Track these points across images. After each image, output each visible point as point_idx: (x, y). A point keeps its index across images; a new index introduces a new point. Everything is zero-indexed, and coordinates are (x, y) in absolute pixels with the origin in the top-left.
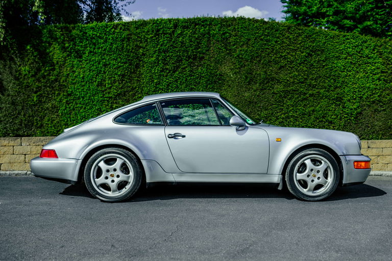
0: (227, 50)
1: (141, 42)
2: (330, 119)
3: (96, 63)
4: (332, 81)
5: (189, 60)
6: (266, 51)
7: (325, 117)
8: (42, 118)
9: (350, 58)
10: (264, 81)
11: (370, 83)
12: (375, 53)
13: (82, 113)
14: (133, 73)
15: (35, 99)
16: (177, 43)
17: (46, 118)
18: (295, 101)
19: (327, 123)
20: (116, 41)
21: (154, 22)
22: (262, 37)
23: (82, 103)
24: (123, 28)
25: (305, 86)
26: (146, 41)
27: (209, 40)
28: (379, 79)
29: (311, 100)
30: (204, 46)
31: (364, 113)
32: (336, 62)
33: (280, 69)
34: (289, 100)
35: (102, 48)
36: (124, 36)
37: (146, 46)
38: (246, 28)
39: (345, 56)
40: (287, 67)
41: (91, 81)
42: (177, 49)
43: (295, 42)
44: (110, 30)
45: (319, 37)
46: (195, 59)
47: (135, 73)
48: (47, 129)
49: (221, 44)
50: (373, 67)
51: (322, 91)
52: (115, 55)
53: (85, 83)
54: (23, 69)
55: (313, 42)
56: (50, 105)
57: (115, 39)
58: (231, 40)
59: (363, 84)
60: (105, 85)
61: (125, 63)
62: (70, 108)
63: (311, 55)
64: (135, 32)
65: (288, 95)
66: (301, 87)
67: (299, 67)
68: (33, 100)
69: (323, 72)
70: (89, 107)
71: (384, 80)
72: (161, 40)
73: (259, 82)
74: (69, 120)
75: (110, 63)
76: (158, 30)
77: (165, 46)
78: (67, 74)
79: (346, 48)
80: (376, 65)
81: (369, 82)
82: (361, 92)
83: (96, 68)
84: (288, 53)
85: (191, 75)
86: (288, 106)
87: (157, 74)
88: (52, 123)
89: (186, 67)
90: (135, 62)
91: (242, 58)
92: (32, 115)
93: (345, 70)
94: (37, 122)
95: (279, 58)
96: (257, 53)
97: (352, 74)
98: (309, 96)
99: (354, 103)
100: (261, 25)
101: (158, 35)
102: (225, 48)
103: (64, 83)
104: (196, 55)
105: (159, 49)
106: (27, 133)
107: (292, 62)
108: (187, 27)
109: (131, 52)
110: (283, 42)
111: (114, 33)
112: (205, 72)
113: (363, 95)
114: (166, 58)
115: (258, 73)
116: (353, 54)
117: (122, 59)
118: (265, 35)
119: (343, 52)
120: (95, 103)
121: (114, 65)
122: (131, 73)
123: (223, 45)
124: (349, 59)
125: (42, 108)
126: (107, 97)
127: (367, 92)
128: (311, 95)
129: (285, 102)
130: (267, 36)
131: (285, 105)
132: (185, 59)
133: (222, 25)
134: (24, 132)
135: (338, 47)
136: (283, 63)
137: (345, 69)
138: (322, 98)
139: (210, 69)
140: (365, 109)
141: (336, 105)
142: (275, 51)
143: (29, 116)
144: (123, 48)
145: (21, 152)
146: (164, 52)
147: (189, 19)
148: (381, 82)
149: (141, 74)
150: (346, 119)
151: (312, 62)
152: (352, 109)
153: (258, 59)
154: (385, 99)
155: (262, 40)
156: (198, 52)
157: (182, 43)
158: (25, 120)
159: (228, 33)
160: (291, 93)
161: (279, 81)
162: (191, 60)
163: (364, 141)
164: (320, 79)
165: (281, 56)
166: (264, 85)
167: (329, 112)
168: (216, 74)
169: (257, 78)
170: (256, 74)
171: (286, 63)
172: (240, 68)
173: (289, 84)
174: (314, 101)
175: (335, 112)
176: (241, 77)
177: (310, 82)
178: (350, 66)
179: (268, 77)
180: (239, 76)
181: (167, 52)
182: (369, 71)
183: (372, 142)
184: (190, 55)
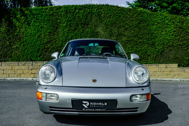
0: (100, 20)
1: (59, 17)
2: (149, 54)
3: (37, 26)
4: (150, 36)
5: (82, 25)
6: (119, 21)
7: (146, 53)
8: (11, 53)
10: (117, 36)
12: (170, 23)
13: (31, 50)
14: (55, 31)
15: (8, 44)
16: (76, 17)
17: (13, 53)
18: (132, 45)
19: (147, 56)
20: (47, 16)
21: (65, 7)
22: (117, 14)
23: (30, 45)
24: (50, 9)
25: (137, 38)
26: (61, 16)
27: (92, 16)
28: (172, 35)
29: (139, 45)
30: (89, 18)
31: (165, 51)
32: (152, 26)
33: (125, 29)
34: (129, 44)
35: (40, 19)
36: (51, 14)
37: (61, 18)
38: (109, 10)
39: (156, 24)
40: (129, 29)
41: (35, 35)
42: (76, 20)
43: (133, 17)
44: (44, 11)
45: (144, 14)
46: (85, 24)
47: (56, 31)
48: (14, 58)
49: (97, 18)
50: (170, 29)
51: (145, 40)
52: (46, 23)
53: (32, 36)
54: (2, 29)
55: (141, 17)
56: (15, 46)
57: (46, 15)
58: (102, 15)
59: (165, 37)
60: (42, 37)
61: (51, 26)
62: (25, 48)
63: (140, 23)
64: (56, 12)
65: (129, 42)
66: (135, 38)
67: (134, 29)
68: (7, 44)
69: (145, 31)
70: (34, 48)
71: (175, 35)
72: (68, 15)
73: (115, 36)
74: (24, 54)
75: (44, 27)
76: (67, 11)
77: (71, 18)
78: (23, 32)
79: (157, 20)
81: (167, 36)
82: (164, 41)
83: (37, 29)
84: (129, 22)
85: (83, 32)
86: (129, 47)
87: (66, 32)
88: (16, 55)
89: (81, 28)
90: (56, 26)
91: (107, 24)
92: (7, 51)
93: (156, 31)
94: (9, 55)
95: (125, 24)
96: (115, 22)
97: (160, 32)
98: (139, 43)
99: (160, 46)
100: (117, 8)
101: (67, 13)
102: (99, 19)
103: (22, 36)
104: (85, 23)
105: (67, 20)
106: (5, 60)
107: (131, 26)
108: (81, 9)
109: (54, 21)
110: (127, 17)
111: (46, 12)
112: (90, 31)
113: (165, 42)
114: (71, 24)
115: (115, 31)
116: (160, 23)
117: (49, 25)
118: (118, 13)
119: (155, 22)
120: (37, 46)
121: (46, 27)
122: (54, 31)
123: (98, 18)
124: (158, 25)
125: (11, 48)
126: (42, 43)
127: (167, 41)
128: (140, 42)
129: (127, 46)
130: (119, 14)
131: (127, 47)
132: (80, 25)
133: (98, 8)
134: (3, 59)
135: (153, 19)
136: (127, 26)
137: (156, 30)
138: (145, 44)
139: (92, 29)
140: (165, 49)
141: (152, 47)
142: (123, 21)
143: (5, 52)
144: (50, 19)
145: (2, 69)
146: (70, 21)
147: (82, 5)
148: (173, 36)
149: (59, 32)
150: (156, 54)
151: (141, 26)
152: (159, 49)
153: (115, 25)
154: (175, 45)
155: (117, 16)
156: (86, 21)
157: (79, 17)
158: (3, 54)
159: (101, 12)
160: (130, 41)
161: (124, 36)
162: (83, 25)
163: (164, 64)
164: (144, 35)
165: (126, 24)
166: (117, 38)
167: (148, 50)
168: (95, 32)
169: (114, 34)
170: (114, 32)
171: (128, 27)
172: (106, 29)
173: (130, 37)
174: (141, 45)
175: (151, 50)
176: (107, 34)
177: (140, 36)
178: (159, 29)
179: (119, 33)
180: (106, 33)
181: (71, 21)
182: (168, 31)
183: (168, 65)
184: (83, 23)
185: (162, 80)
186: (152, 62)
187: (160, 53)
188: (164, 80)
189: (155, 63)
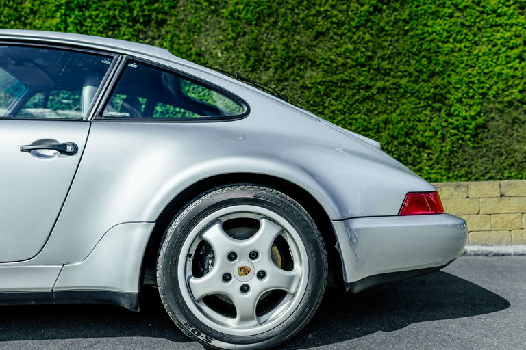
0: (210, 5)
2: (420, 139)
4: (424, 61)
7: (412, 134)
9: (460, 14)
10: (283, 64)
11: (501, 64)
12: (509, 6)
18: (347, 103)
19: (414, 147)
25: (369, 72)
28: (520, 58)
29: (380, 102)
31: (491, 124)
33: (316, 37)
34: (336, 100)
39: (450, 11)
40: (331, 34)
46: (146, 23)
50: (508, 34)
51: (403, 82)
59: (487, 68)
63: (381, 11)
65: (333, 91)
66: (360, 74)
67: (354, 33)
69: (403, 44)
73: (273, 65)
80: (514, 29)
81: (499, 62)
82: (483, 82)
84: (333, 7)
86: (333, 112)
91: (239, 19)
93: (451, 40)
95: (314, 16)
96: (270, 7)
97: (465, 47)
98: (378, 93)
99: (471, 106)
102: (208, 1)
104: (150, 16)
107: (340, 24)
113: (488, 89)
114: (85, 20)
115: (272, 47)
116: (466, 7)
124: (458, 17)
127: (496, 83)
128: (382, 90)
129: (326, 105)
132: (125, 24)
136: (322, 24)
137: (450, 37)
138: (403, 96)
140: (493, 118)
141: (433, 110)
146: (80, 8)
148: (523, 63)
150: (454, 138)
151: (382, 24)
152: (465, 118)
153: (272, 19)
156: (154, 10)
160: (340, 87)
161: (314, 63)
162: (138, 26)
163: (492, 182)
164: (400, 58)
165: (319, 13)
166: (283, 72)
167: (419, 124)
168: (189, 53)
169: (269, 58)
170: (267, 49)
171: (329, 25)
172: (235, 39)
173: (336, 68)
174: (387, 103)
175: (432, 124)
176: (238, 57)
177: (379, 64)
178: (460, 32)
179: (291, 54)
180: (233, 56)
181: (88, 9)
182: (499, 42)
183: (509, 185)
184: (137, 16)
185: (487, 255)
186: (438, 173)
187: (473, 136)
188: (497, 255)
189: (448, 178)
